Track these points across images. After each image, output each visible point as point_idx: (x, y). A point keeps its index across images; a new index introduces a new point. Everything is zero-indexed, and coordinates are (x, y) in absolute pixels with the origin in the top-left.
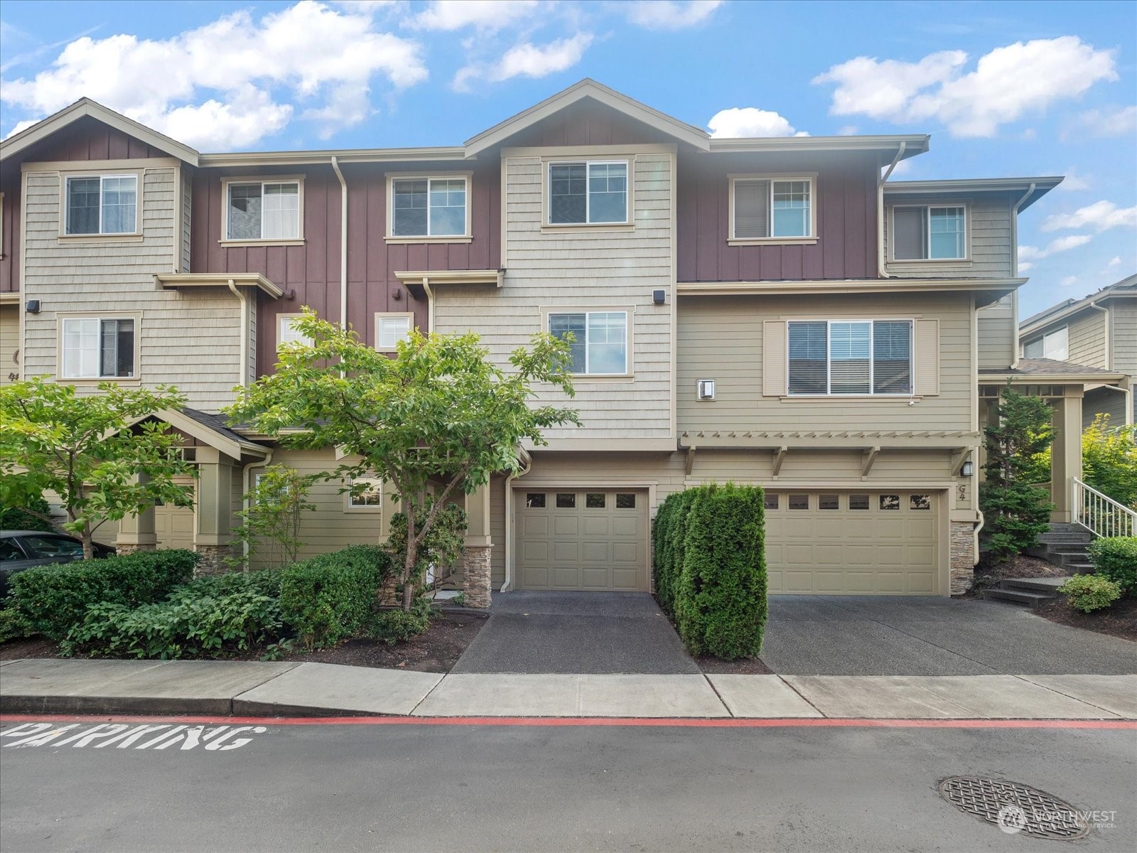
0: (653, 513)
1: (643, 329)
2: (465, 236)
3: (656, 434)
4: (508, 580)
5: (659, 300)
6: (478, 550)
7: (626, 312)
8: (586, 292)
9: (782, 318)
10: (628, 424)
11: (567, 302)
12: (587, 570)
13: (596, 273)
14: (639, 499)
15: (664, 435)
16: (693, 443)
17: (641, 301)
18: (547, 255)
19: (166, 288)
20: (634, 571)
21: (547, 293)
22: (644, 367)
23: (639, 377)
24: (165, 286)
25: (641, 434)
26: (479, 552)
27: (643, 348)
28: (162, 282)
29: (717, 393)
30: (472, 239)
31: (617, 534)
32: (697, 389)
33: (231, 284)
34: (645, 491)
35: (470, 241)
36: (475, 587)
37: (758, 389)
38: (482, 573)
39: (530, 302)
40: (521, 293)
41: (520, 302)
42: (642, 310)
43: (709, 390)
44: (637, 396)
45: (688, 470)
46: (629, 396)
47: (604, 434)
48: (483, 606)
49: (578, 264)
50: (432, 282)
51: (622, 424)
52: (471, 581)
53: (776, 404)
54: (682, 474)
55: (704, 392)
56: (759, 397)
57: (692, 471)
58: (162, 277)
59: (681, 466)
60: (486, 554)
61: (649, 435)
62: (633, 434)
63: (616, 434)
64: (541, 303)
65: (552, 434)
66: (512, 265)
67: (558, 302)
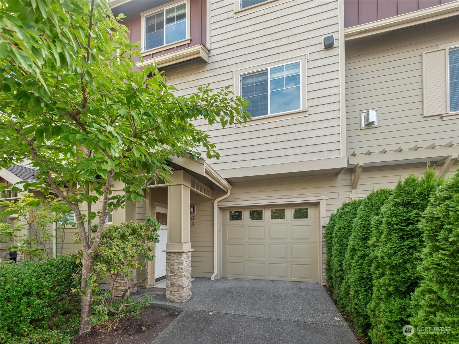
0: (325, 221)
1: (315, 71)
2: (187, 38)
3: (327, 155)
4: (216, 272)
5: (329, 46)
6: (176, 254)
7: (301, 61)
8: (268, 53)
9: (442, 46)
10: (303, 150)
11: (254, 63)
12: (271, 265)
13: (276, 36)
14: (311, 212)
15: (335, 155)
16: (361, 161)
17: (313, 50)
18: (239, 32)
20: (308, 266)
21: (238, 60)
22: (316, 102)
23: (312, 110)
25: (314, 157)
26: (177, 256)
27: (315, 87)
29: (379, 120)
30: (191, 40)
31: (294, 239)
32: (361, 120)
34: (317, 204)
35: (189, 42)
36: (175, 285)
37: (419, 112)
38: (179, 274)
39: (227, 70)
40: (220, 65)
42: (314, 56)
43: (373, 117)
44: (310, 126)
45: (353, 186)
46: (303, 127)
48: (180, 301)
51: (298, 151)
52: (171, 280)
53: (437, 122)
54: (348, 189)
55: (368, 119)
56: (420, 118)
57: (358, 187)
59: (348, 182)
60: (182, 258)
61: (322, 156)
62: (307, 158)
63: (292, 159)
64: (234, 68)
65: (243, 164)
66: (214, 46)
67: (246, 65)
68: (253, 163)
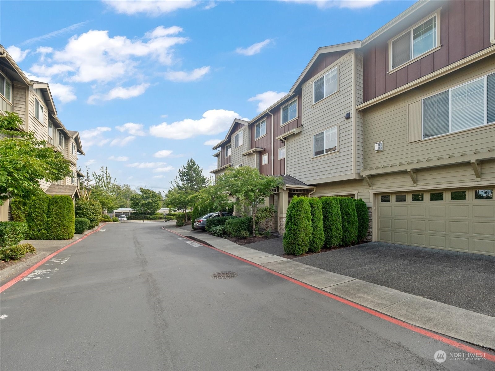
1: (343, 131)
2: (297, 117)
3: (347, 173)
5: (348, 117)
7: (337, 126)
8: (324, 123)
9: (418, 99)
10: (338, 170)
11: (318, 130)
13: (327, 115)
15: (350, 172)
16: (365, 174)
17: (342, 120)
18: (313, 115)
19: (244, 156)
21: (313, 128)
22: (343, 146)
23: (341, 151)
24: (244, 155)
25: (342, 174)
27: (343, 139)
28: (243, 155)
29: (384, 147)
32: (375, 148)
33: (252, 152)
37: (404, 140)
39: (309, 133)
40: (306, 131)
41: (306, 134)
42: (342, 123)
44: (341, 159)
45: (370, 185)
46: (338, 159)
47: (330, 176)
49: (322, 114)
50: (284, 137)
51: (335, 171)
53: (416, 145)
54: (368, 187)
56: (406, 144)
57: (372, 185)
58: (243, 154)
61: (345, 173)
62: (339, 174)
63: (333, 175)
64: (312, 133)
65: (315, 178)
66: (304, 123)
67: (316, 131)
68: (318, 177)
